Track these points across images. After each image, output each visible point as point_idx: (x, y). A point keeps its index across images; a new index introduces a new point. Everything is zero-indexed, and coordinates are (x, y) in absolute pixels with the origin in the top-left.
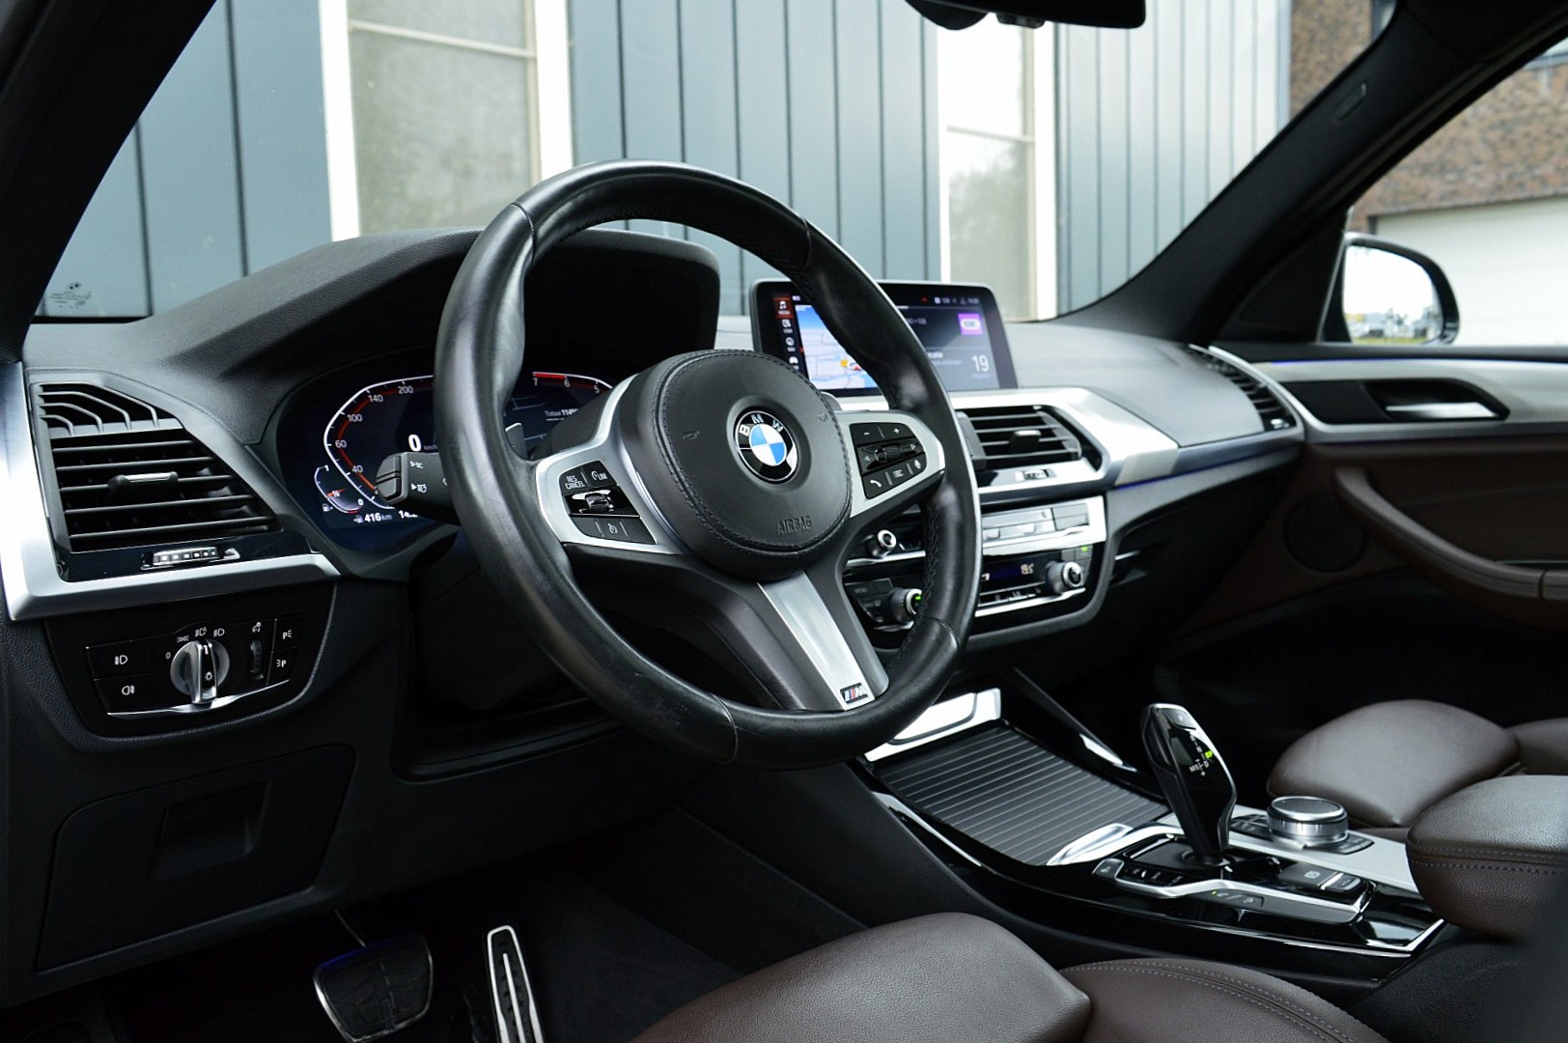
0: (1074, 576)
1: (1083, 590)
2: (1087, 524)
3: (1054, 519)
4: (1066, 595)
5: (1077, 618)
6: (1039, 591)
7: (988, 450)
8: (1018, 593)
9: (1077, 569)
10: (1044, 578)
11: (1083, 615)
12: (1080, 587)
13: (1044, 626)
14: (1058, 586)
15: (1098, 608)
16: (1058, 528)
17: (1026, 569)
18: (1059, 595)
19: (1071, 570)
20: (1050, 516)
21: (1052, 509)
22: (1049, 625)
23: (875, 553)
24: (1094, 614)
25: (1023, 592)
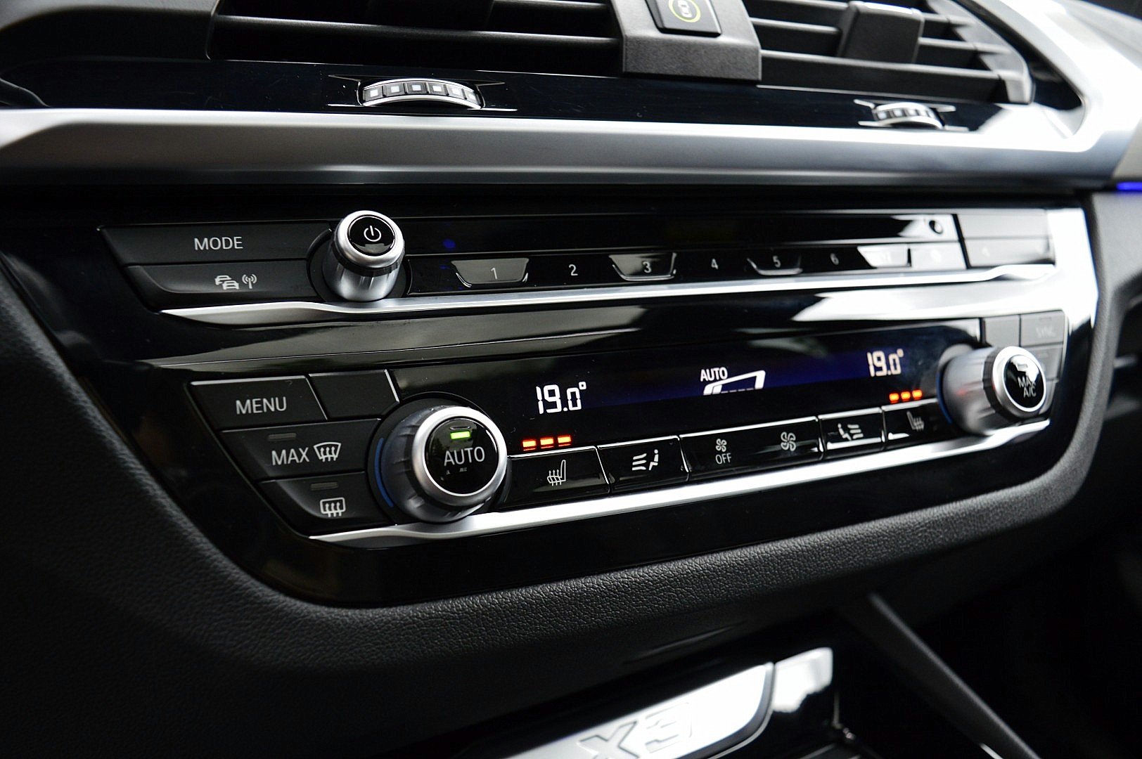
0: (1021, 382)
1: (1043, 425)
2: (1050, 261)
3: (961, 240)
4: (999, 437)
5: (1031, 499)
6: (918, 425)
7: (767, 37)
8: (854, 428)
9: (1031, 367)
10: (935, 391)
11: (1046, 490)
12: (1037, 417)
13: (934, 524)
14: (975, 412)
15: (1083, 473)
16: (973, 262)
17: (881, 363)
18: (980, 436)
19: (1010, 366)
20: (951, 233)
21: (955, 217)
22: (948, 522)
23: (346, 287)
24: (1074, 489)
25: (870, 426)
